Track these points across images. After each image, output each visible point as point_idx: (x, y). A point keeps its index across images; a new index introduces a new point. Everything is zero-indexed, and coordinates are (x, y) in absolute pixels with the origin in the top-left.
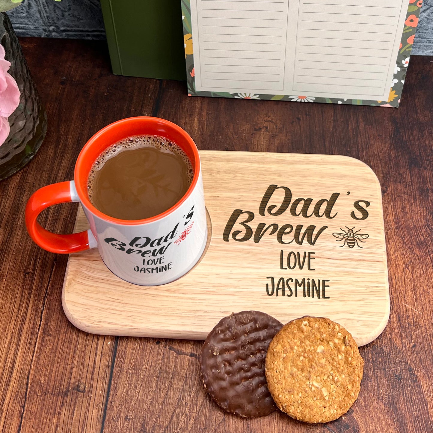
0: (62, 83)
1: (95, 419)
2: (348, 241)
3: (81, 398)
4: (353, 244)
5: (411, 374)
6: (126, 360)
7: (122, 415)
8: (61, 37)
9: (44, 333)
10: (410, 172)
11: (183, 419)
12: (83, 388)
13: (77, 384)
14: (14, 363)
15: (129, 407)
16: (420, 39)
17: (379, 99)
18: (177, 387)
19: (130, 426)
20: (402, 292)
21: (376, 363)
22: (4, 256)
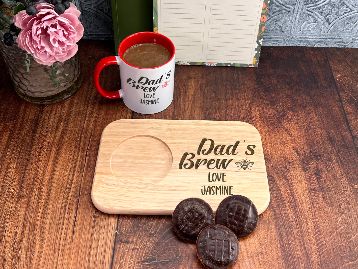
0: (90, 59)
5: (272, 178)
8: (88, 39)
9: (87, 167)
10: (265, 94)
14: (72, 180)
17: (248, 63)
20: (265, 144)
22: (64, 134)
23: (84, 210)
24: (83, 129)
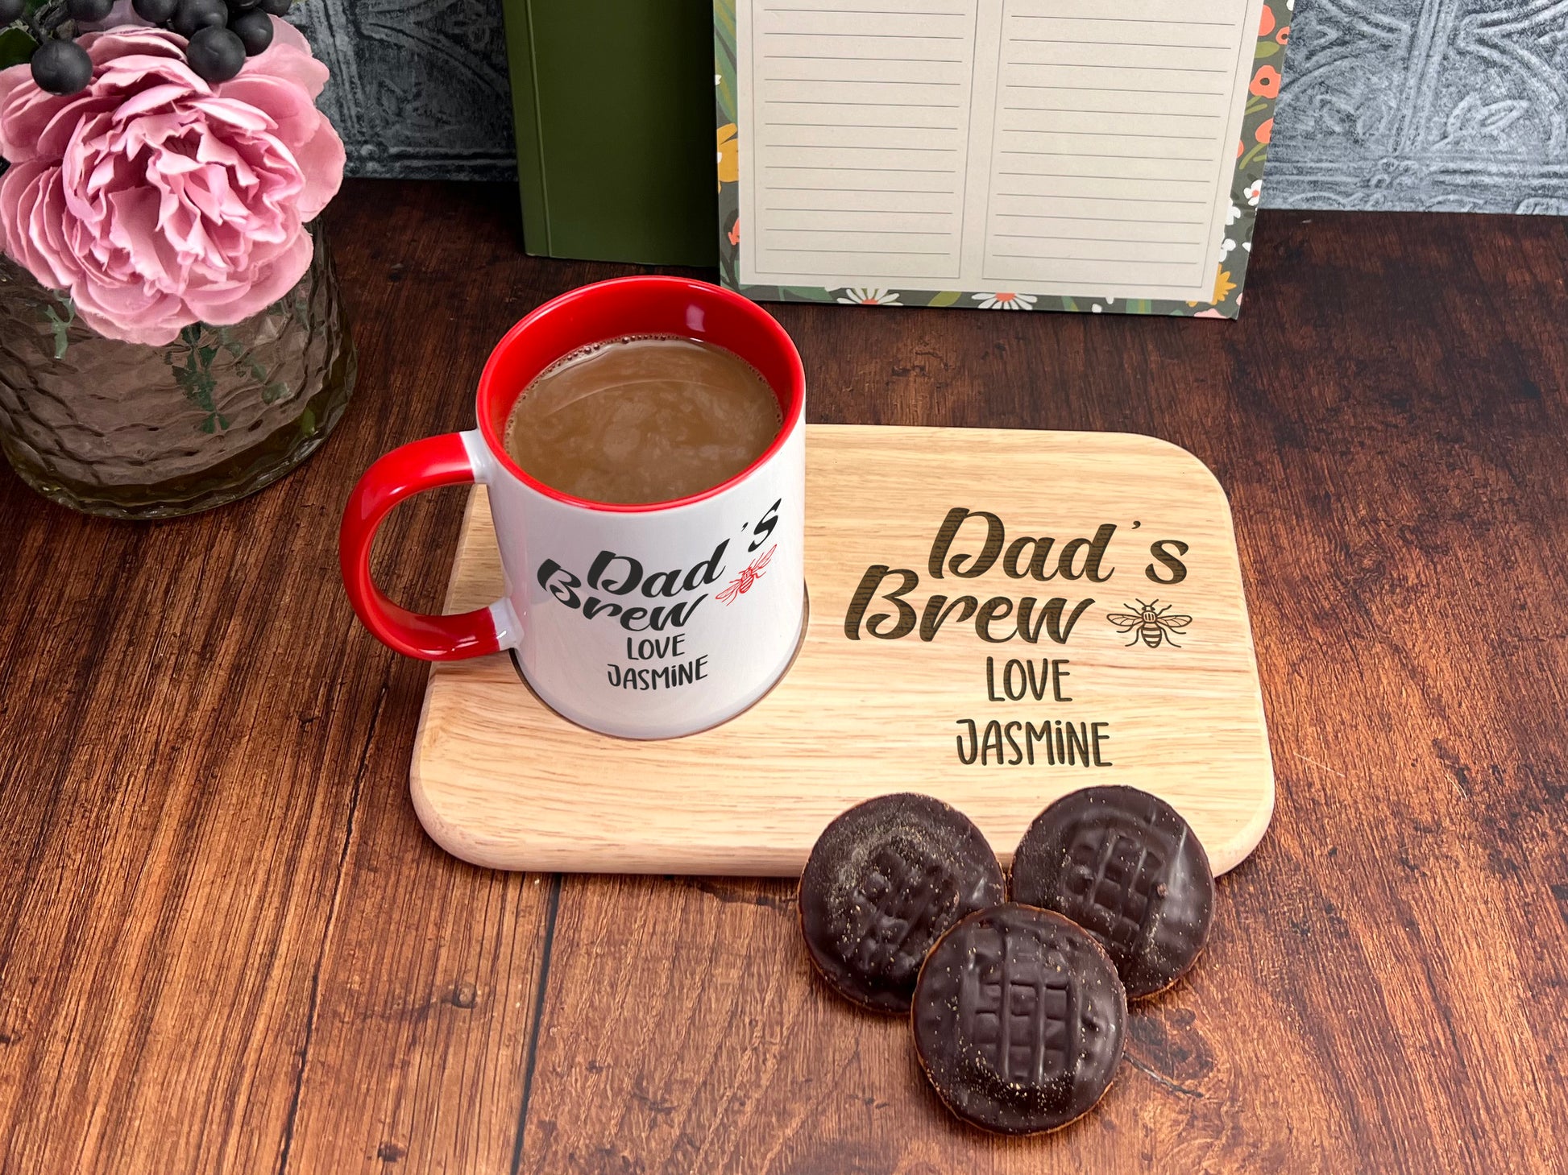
0: (394, 277)
1: (504, 1075)
2: (1145, 632)
3: (464, 1022)
4: (1157, 639)
5: (1331, 919)
6: (586, 922)
7: (579, 1059)
8: (388, 176)
9: (357, 864)
10: (1281, 458)
11: (745, 1060)
12: (470, 996)
13: (451, 987)
14: (274, 943)
15: (598, 1039)
16: (1277, 164)
17: (1192, 297)
18: (724, 981)
19: (602, 1086)
20: (1291, 728)
21: (1241, 896)
22: (244, 681)
23: (333, 1113)
24: (342, 652)
